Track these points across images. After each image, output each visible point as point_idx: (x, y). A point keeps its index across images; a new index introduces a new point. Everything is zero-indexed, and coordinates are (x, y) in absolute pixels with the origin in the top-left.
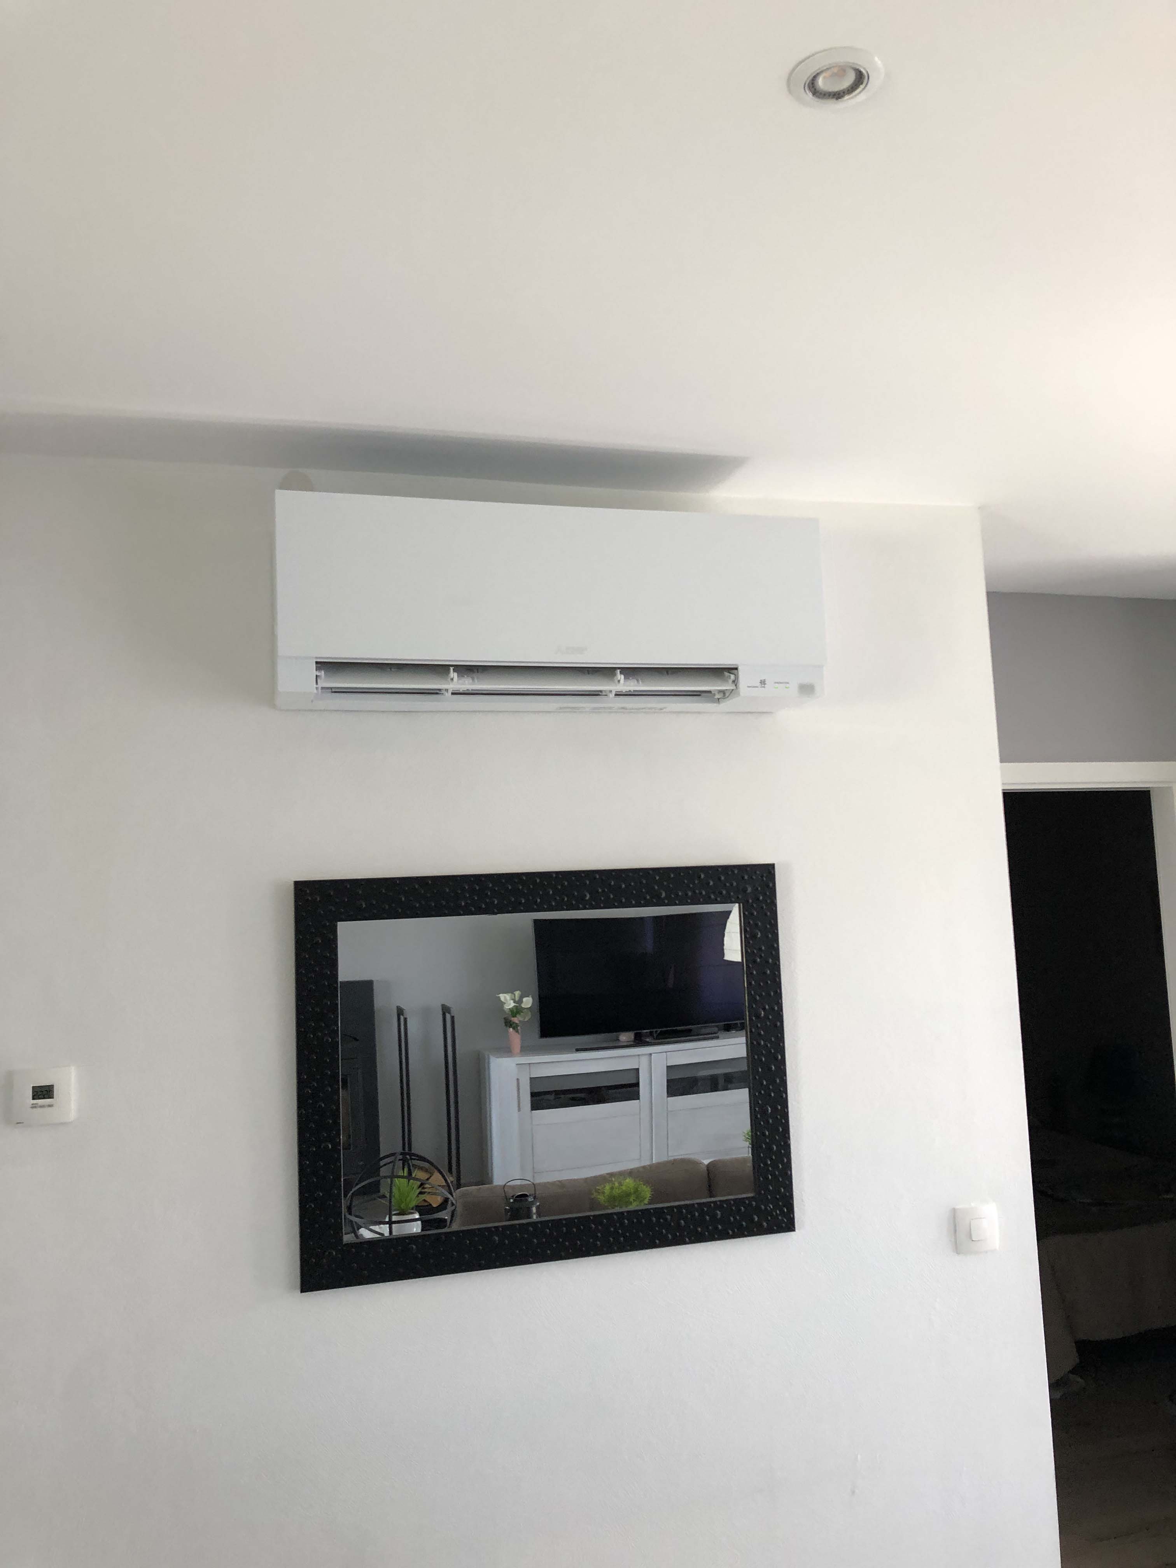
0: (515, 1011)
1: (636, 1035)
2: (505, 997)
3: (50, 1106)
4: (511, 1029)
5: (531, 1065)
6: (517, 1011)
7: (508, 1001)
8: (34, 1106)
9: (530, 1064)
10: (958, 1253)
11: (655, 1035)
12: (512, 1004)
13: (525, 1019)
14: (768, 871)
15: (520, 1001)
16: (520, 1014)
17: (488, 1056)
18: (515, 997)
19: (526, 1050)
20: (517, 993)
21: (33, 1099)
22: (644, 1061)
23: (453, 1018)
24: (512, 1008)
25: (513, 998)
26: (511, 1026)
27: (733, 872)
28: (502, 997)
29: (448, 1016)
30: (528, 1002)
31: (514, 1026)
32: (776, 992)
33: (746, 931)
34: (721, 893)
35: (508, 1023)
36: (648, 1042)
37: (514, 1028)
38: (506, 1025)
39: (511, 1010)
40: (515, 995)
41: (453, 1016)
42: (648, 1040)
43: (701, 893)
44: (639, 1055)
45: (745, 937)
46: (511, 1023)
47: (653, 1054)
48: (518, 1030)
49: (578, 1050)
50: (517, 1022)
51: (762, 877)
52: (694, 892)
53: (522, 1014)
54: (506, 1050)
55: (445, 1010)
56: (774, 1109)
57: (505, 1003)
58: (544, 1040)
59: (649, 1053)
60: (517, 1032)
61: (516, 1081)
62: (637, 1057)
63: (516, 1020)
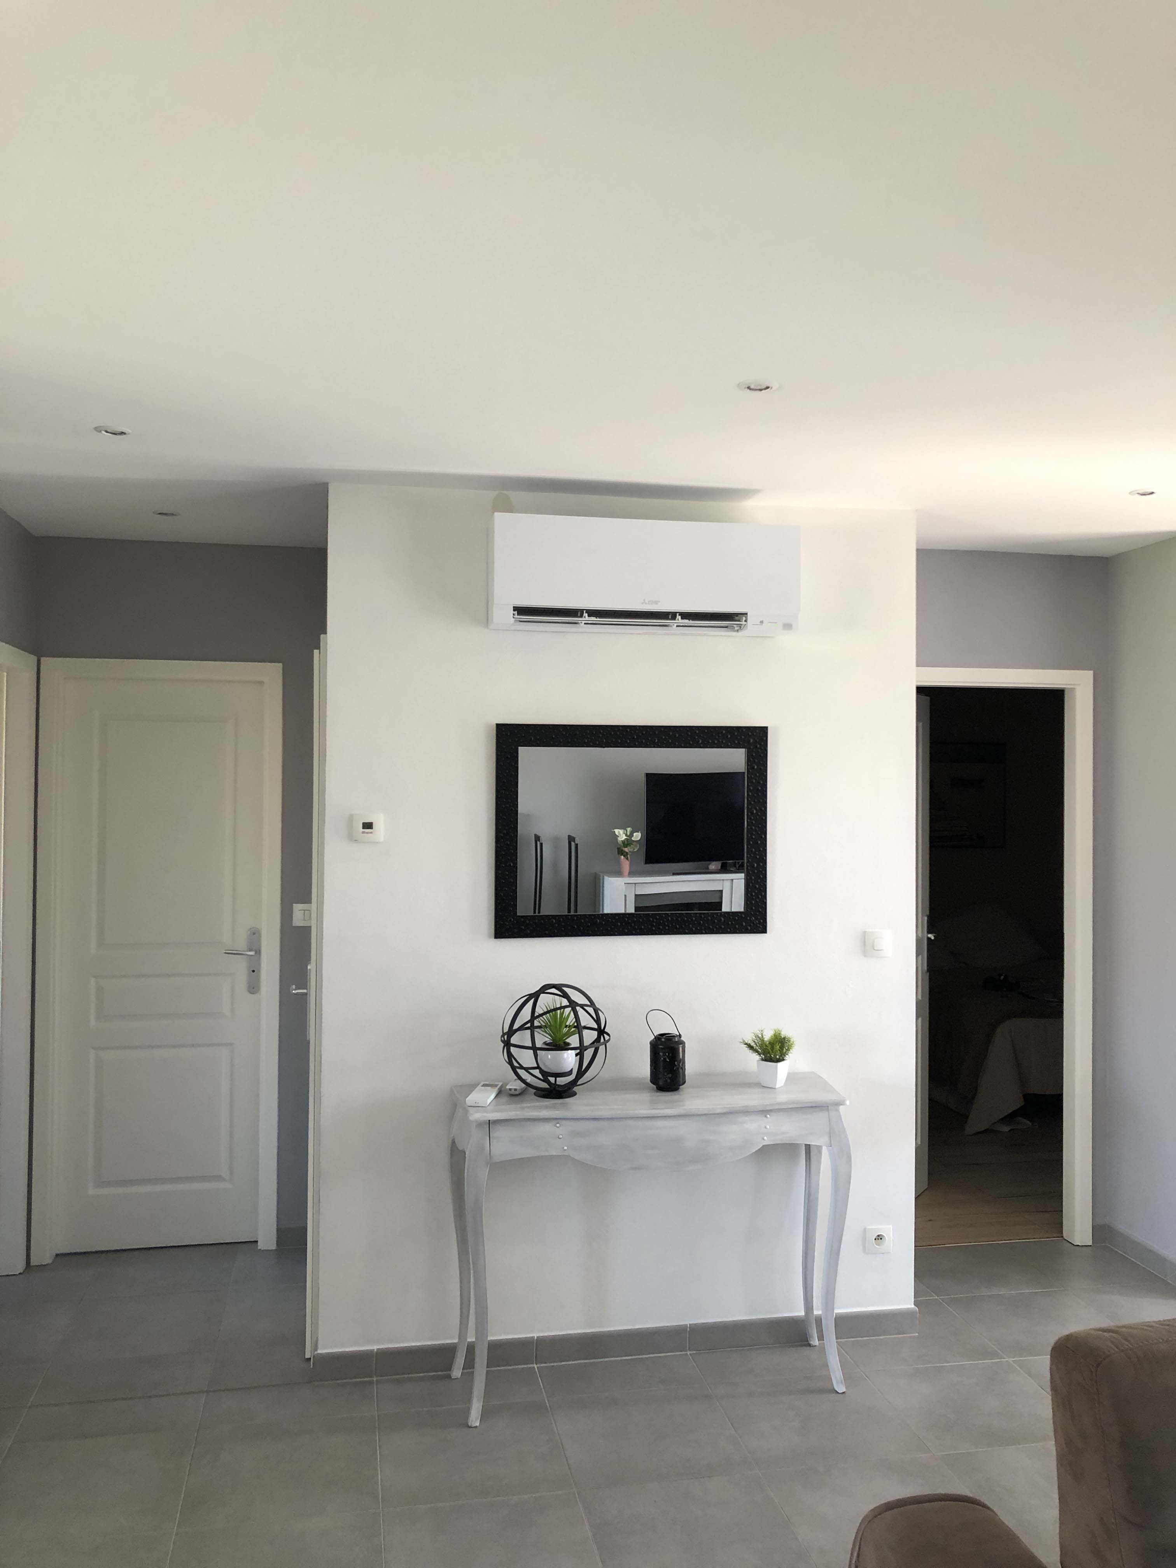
0: (626, 843)
1: (723, 864)
2: (619, 832)
3: (371, 833)
4: (622, 856)
5: (637, 885)
6: (628, 843)
7: (621, 835)
8: (363, 833)
9: (635, 883)
10: (865, 956)
11: (737, 866)
12: (624, 837)
13: (634, 849)
14: (763, 731)
15: (631, 835)
16: (630, 846)
17: (603, 877)
18: (627, 832)
19: (632, 874)
20: (629, 829)
21: (363, 829)
22: (727, 885)
23: (577, 845)
24: (624, 840)
25: (625, 832)
26: (622, 854)
27: (742, 731)
28: (617, 831)
29: (573, 844)
30: (637, 836)
31: (625, 855)
32: (763, 800)
33: (748, 764)
34: (734, 742)
35: (621, 852)
36: (732, 871)
37: (624, 856)
38: (618, 853)
39: (623, 842)
40: (627, 830)
41: (577, 844)
42: (732, 869)
43: (722, 742)
44: (723, 880)
45: (747, 768)
46: (623, 852)
47: (734, 880)
48: (628, 857)
49: (674, 874)
50: (627, 851)
51: (760, 734)
52: (719, 741)
53: (632, 846)
54: (619, 873)
55: (571, 839)
56: (758, 865)
57: (618, 837)
58: (647, 865)
59: (731, 878)
60: (627, 859)
61: (624, 896)
62: (722, 881)
63: (626, 850)
